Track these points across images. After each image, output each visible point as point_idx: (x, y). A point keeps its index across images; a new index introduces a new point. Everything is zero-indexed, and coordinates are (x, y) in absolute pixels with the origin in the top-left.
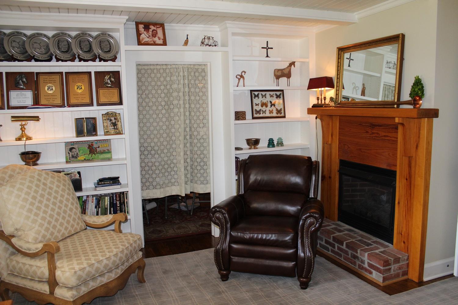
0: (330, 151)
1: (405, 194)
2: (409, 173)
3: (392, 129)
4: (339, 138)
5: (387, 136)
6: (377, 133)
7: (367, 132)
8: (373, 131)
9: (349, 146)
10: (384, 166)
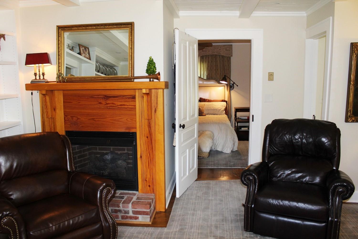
0: (52, 125)
1: (147, 149)
2: (150, 132)
3: (128, 99)
4: (64, 111)
5: (124, 105)
6: (113, 103)
7: (101, 103)
8: (107, 102)
9: (79, 117)
10: (123, 130)
